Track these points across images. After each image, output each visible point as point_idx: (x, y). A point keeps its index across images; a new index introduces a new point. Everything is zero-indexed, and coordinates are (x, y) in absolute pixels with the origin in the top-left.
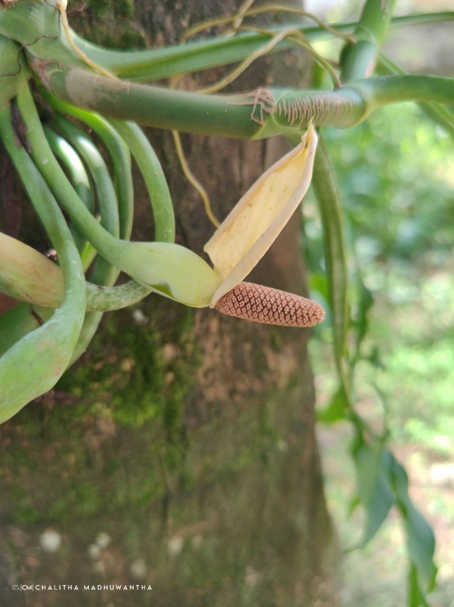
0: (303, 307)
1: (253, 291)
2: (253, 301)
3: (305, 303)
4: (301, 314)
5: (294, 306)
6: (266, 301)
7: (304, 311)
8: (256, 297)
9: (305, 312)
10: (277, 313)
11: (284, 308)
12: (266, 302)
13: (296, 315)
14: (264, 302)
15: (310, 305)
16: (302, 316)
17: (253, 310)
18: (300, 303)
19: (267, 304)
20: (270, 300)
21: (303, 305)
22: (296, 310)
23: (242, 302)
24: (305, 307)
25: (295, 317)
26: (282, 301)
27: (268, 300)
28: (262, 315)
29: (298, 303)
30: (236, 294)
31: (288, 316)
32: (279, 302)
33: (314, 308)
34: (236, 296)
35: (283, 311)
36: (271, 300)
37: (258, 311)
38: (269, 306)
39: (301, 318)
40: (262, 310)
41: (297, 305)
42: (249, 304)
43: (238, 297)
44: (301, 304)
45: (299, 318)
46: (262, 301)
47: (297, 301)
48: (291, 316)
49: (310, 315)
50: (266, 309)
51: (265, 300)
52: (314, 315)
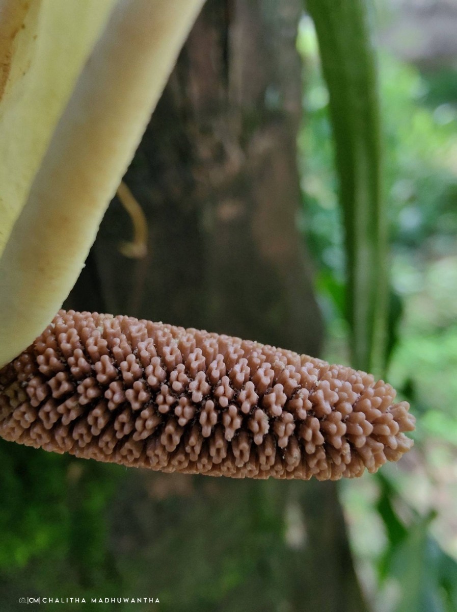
0: (327, 407)
1: (116, 350)
2: (115, 395)
3: (333, 387)
4: (321, 439)
5: (287, 408)
6: (172, 392)
7: (333, 428)
8: (128, 375)
9: (338, 428)
10: (220, 443)
11: (247, 419)
12: (170, 399)
13: (302, 444)
14: (160, 398)
15: (356, 396)
16: (328, 446)
17: (119, 436)
18: (313, 388)
19: (173, 406)
20: (186, 385)
21: (327, 397)
22: (300, 424)
23: (70, 403)
24: (336, 406)
25: (296, 453)
26: (236, 386)
27: (178, 386)
28: (159, 452)
29: (304, 392)
30: (44, 368)
31: (270, 451)
32: (225, 390)
33: (374, 404)
34: (44, 379)
35: (246, 430)
36: (194, 385)
37: (136, 437)
38: (185, 413)
39: (322, 454)
40: (158, 431)
41: (302, 402)
42: (97, 411)
43: (52, 382)
44: (320, 394)
45: (314, 455)
46: (154, 391)
47: (302, 383)
48: (280, 452)
49: (361, 442)
50: (170, 428)
51: (165, 388)
52: (376, 436)
